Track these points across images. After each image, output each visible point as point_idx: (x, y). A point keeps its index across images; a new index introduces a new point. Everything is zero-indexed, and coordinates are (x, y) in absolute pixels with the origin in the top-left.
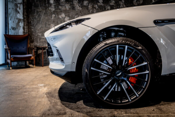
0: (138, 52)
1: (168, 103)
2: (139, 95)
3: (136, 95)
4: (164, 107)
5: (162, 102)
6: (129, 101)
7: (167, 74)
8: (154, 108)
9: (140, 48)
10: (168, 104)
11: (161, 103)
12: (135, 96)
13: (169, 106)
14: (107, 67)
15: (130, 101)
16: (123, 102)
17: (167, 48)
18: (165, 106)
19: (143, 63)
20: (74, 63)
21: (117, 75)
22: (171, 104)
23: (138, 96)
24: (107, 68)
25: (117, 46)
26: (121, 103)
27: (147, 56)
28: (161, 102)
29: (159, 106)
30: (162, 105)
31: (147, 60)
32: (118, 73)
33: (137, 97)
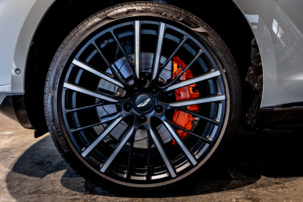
0: (196, 41)
1: (277, 180)
2: (199, 161)
3: (189, 161)
4: (265, 192)
5: (263, 177)
6: (170, 178)
7: (277, 106)
8: (239, 197)
9: (200, 30)
10: (276, 183)
11: (259, 182)
12: (188, 165)
13: (280, 190)
14: (116, 85)
15: (174, 175)
16: (154, 178)
17: (284, 46)
18: (269, 189)
19: (209, 72)
20: (18, 72)
21: (139, 106)
22: (286, 184)
23: (194, 163)
24: (117, 87)
25: (137, 24)
26: (149, 181)
27: (220, 54)
28: (259, 178)
29: (253, 190)
30: (262, 186)
31: (220, 65)
32: (142, 101)
33: (192, 166)
